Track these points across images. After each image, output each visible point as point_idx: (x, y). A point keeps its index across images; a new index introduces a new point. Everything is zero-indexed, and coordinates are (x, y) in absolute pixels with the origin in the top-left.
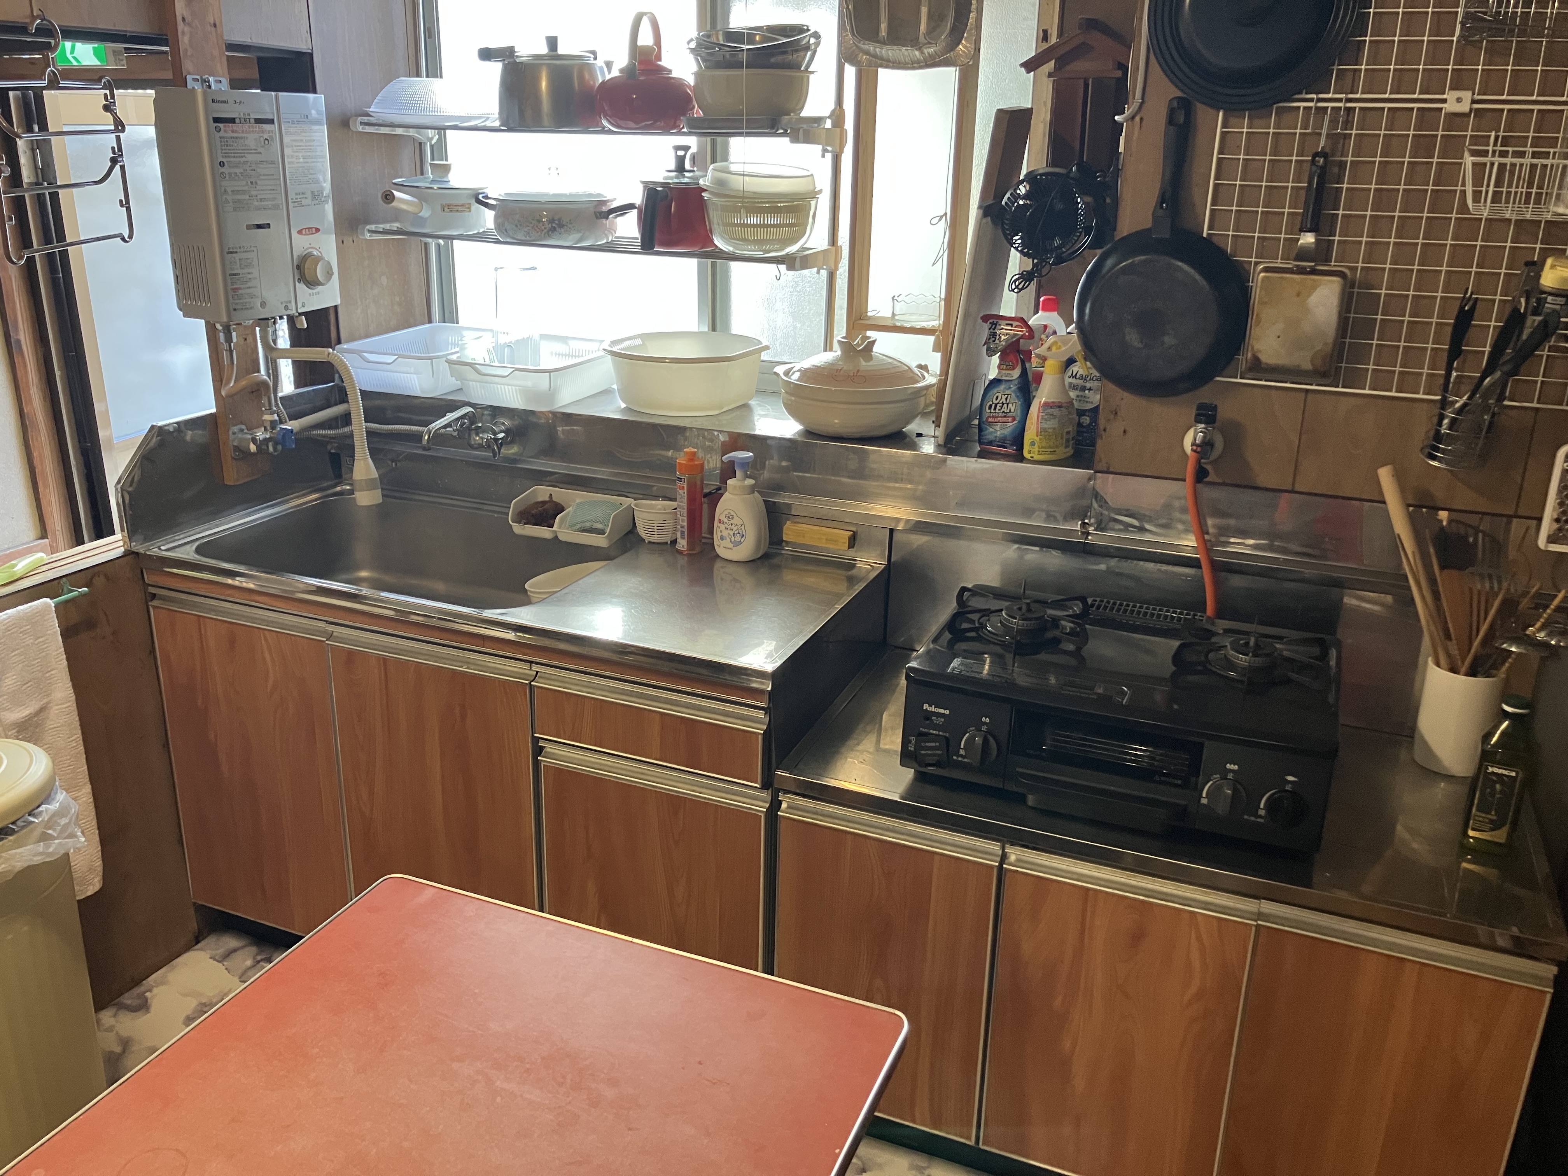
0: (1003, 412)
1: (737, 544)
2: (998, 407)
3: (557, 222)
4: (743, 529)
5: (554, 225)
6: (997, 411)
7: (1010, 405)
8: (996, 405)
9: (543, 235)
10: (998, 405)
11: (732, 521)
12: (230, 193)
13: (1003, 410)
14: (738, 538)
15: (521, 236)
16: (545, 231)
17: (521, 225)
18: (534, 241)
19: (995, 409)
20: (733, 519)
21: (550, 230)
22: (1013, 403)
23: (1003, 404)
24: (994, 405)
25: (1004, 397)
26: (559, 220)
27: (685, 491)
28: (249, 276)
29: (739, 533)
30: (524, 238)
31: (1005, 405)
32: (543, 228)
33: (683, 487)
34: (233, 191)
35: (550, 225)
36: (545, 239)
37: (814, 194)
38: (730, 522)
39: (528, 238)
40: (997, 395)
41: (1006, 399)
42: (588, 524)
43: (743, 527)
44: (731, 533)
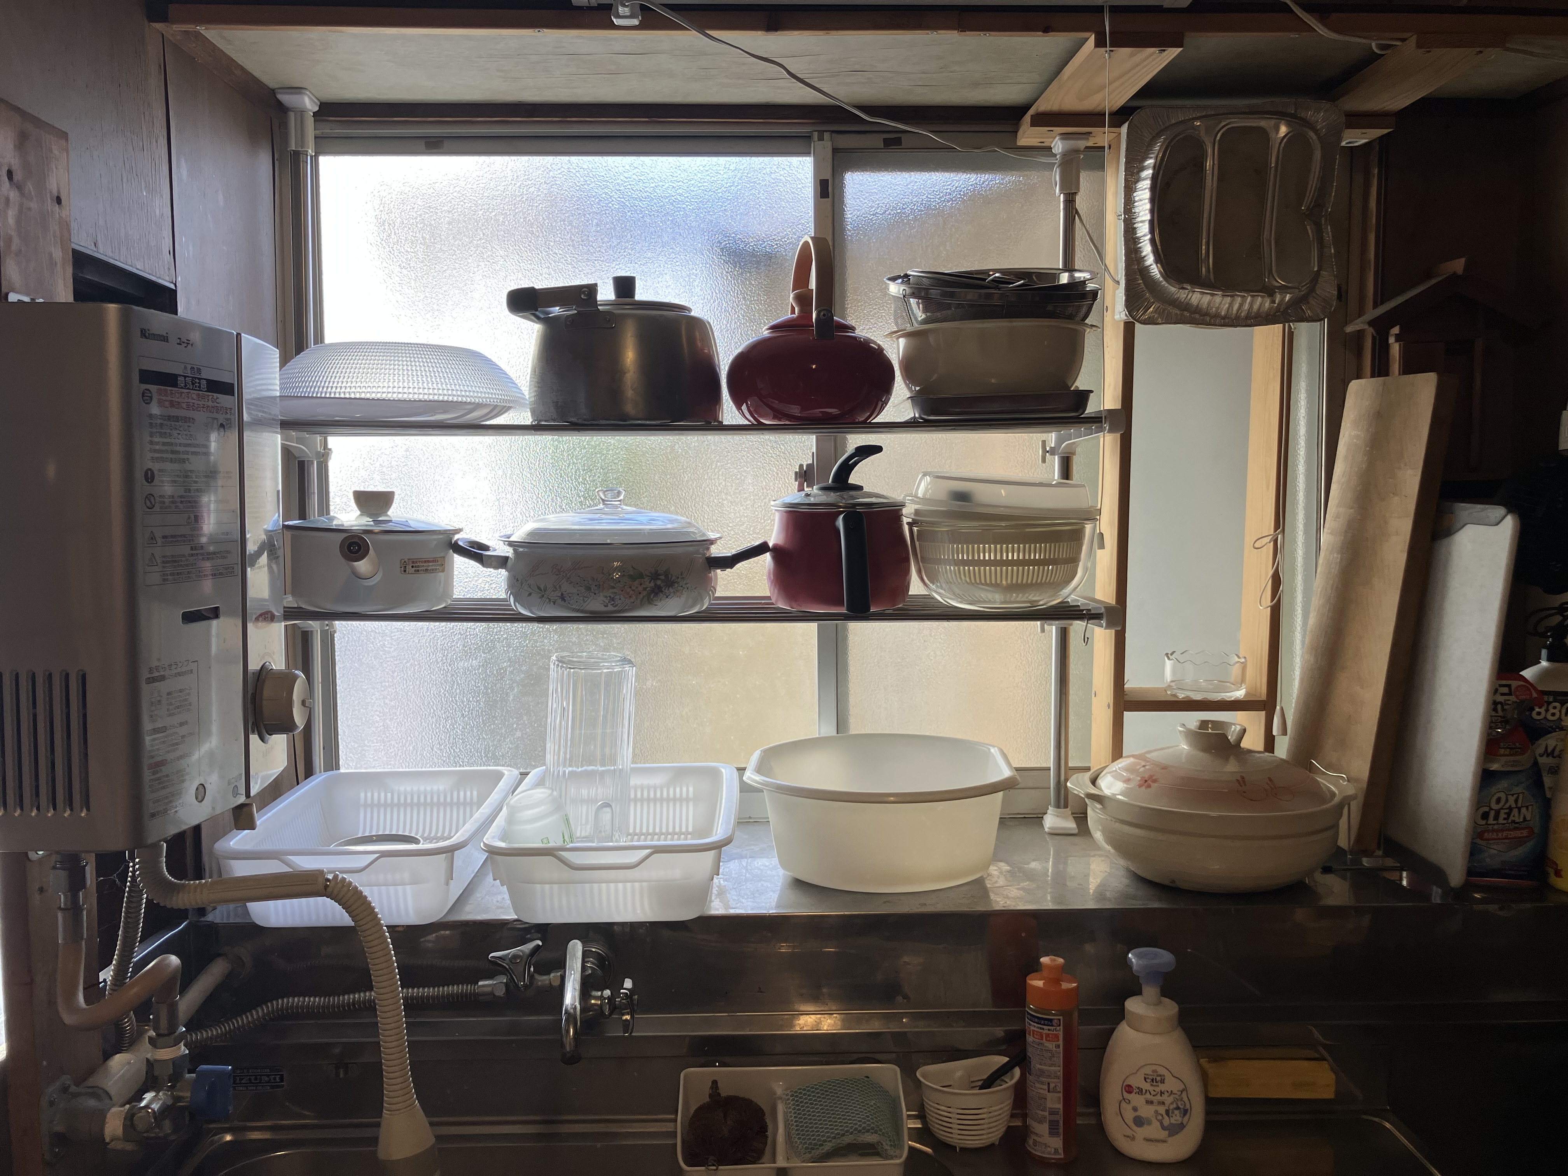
0: (1513, 822)
1: (1175, 1130)
2: (1502, 815)
3: (663, 577)
4: (1186, 1099)
5: (659, 582)
6: (1501, 821)
7: (1524, 810)
8: (1497, 813)
9: (639, 601)
10: (1503, 811)
11: (1162, 1087)
12: (159, 541)
13: (1511, 818)
14: (1176, 1118)
15: (596, 605)
16: (645, 593)
17: (598, 586)
18: (619, 612)
19: (1496, 818)
20: (1163, 1081)
21: (653, 591)
22: (1527, 807)
23: (1511, 809)
24: (1492, 814)
25: (1512, 799)
26: (666, 576)
27: (1061, 1042)
28: (182, 731)
29: (1178, 1108)
30: (602, 608)
31: (1515, 811)
32: (640, 588)
33: (1057, 1037)
34: (164, 537)
35: (652, 584)
36: (641, 606)
37: (1092, 515)
38: (1158, 1089)
39: (610, 608)
40: (1498, 795)
41: (1516, 801)
42: (848, 1139)
43: (1184, 1094)
44: (1162, 1110)
